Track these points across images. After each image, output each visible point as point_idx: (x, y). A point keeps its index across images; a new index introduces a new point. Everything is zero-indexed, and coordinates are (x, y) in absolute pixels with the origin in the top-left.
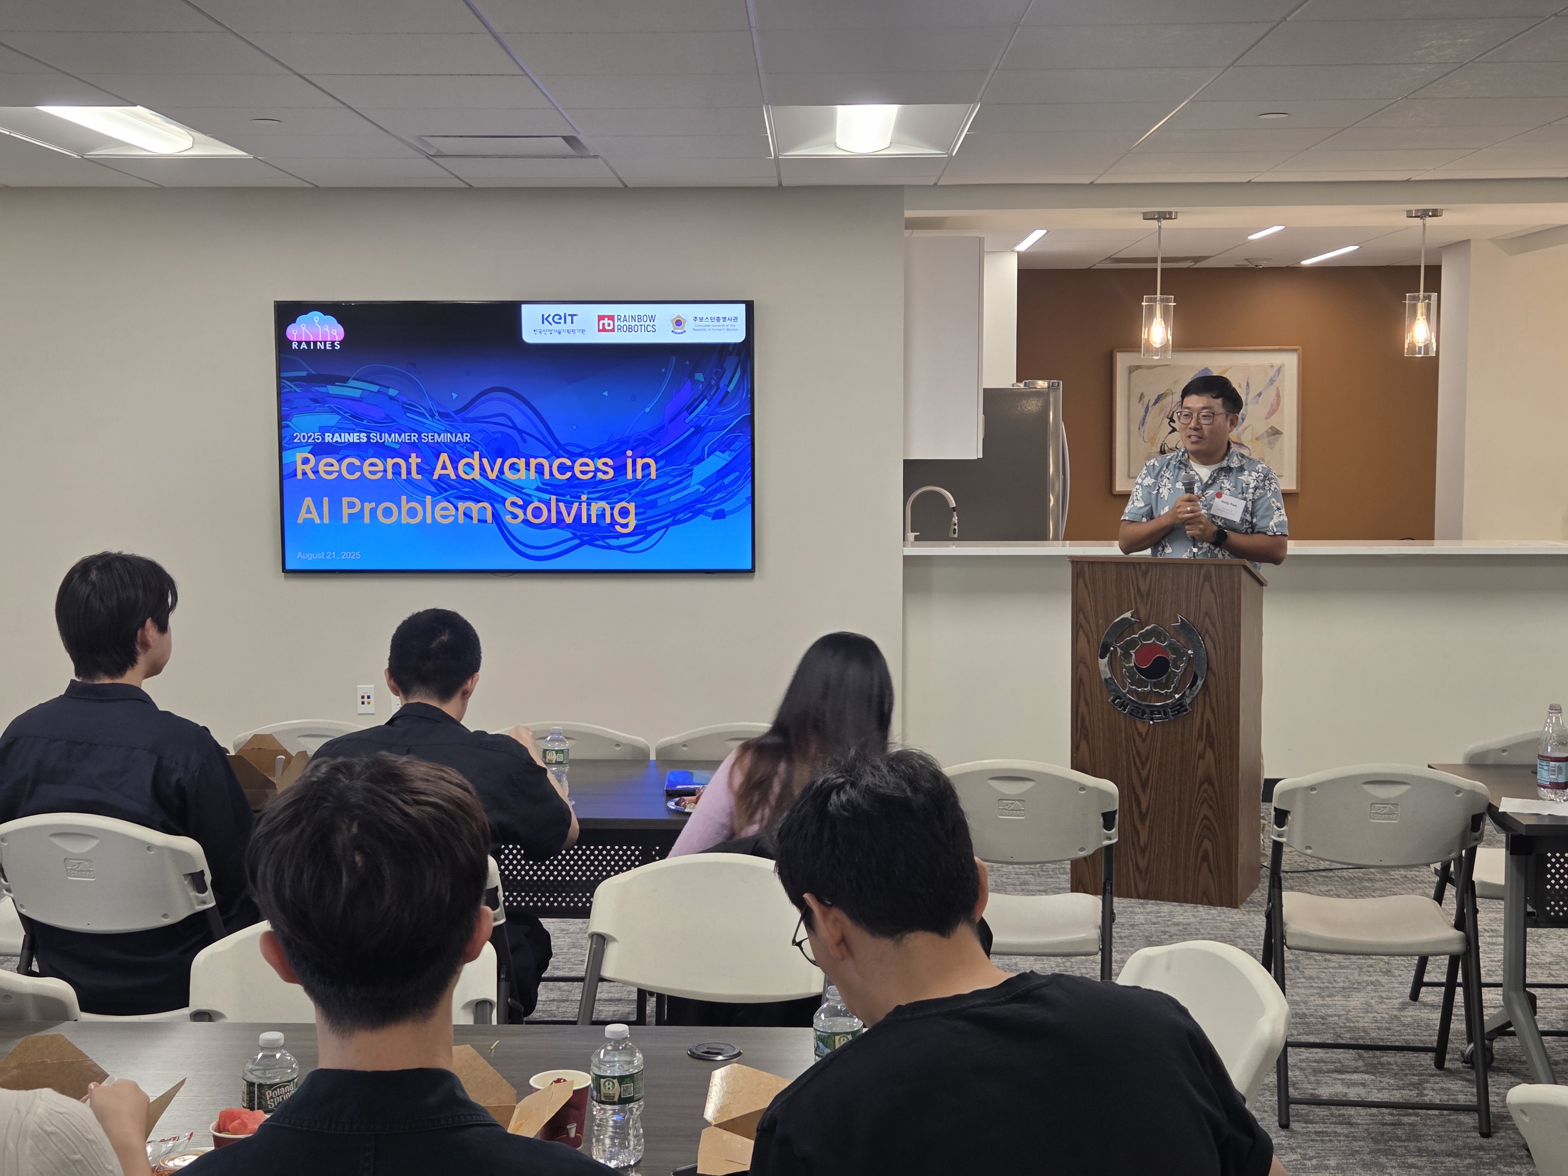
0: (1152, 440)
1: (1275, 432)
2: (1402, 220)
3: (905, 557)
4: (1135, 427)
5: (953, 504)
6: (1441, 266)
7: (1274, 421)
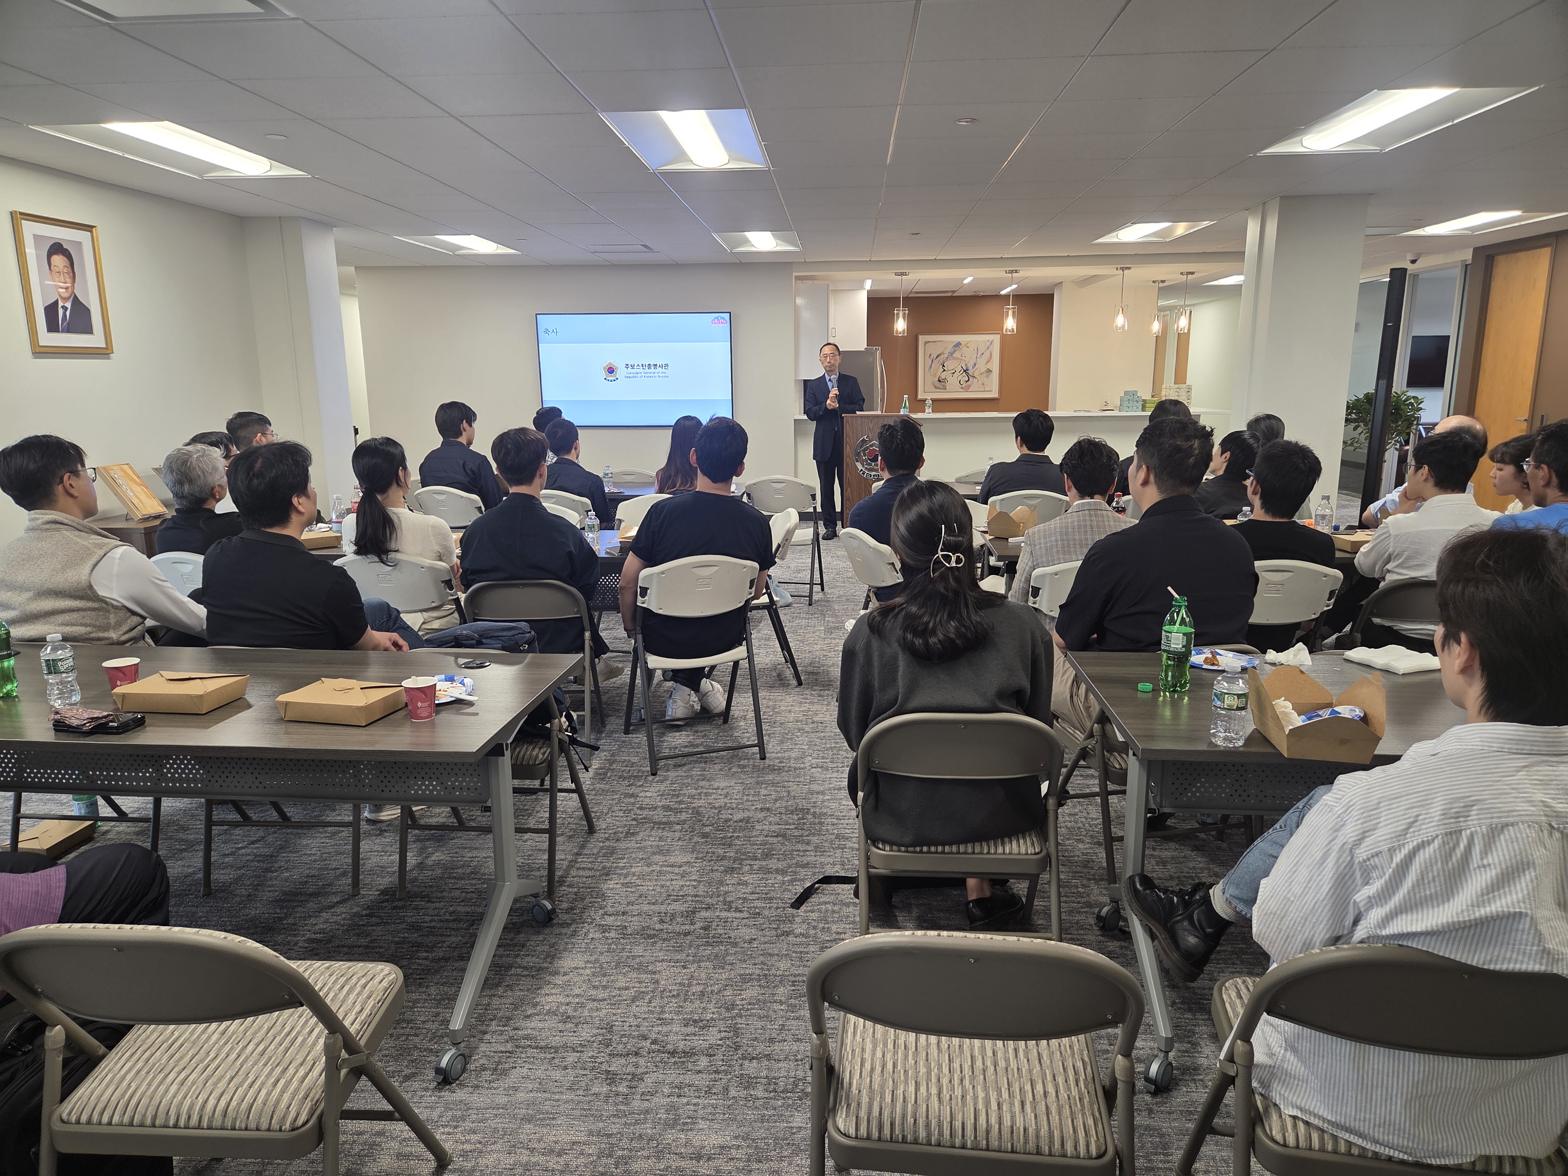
0: (935, 375)
1: (989, 371)
2: (1004, 275)
3: (795, 420)
4: (927, 369)
6: (1053, 294)
7: (988, 366)
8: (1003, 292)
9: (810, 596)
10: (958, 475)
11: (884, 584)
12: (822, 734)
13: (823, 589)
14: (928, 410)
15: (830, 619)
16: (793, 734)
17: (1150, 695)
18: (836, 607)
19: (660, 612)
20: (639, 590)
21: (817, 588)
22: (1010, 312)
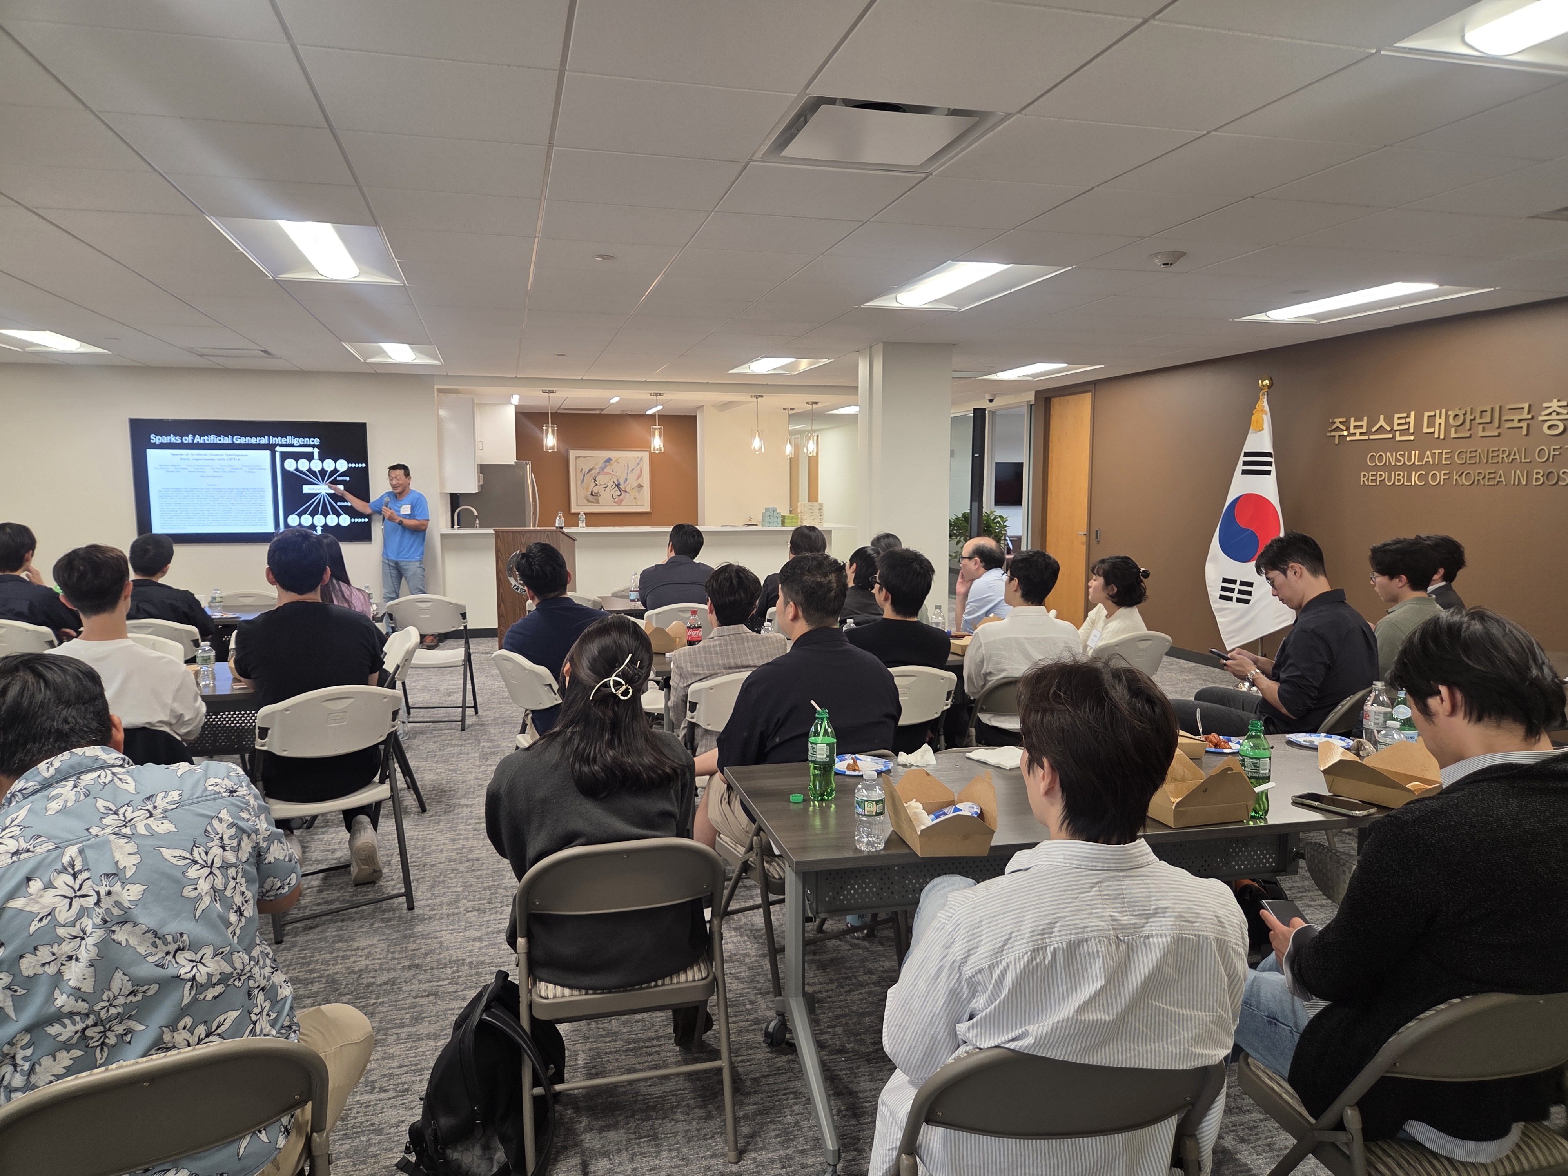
0: (587, 489)
1: (640, 486)
2: (649, 396)
3: (442, 535)
4: (579, 483)
5: (476, 514)
6: (695, 417)
7: (639, 481)
8: (649, 412)
9: (463, 721)
10: (614, 590)
11: (542, 707)
12: (479, 873)
13: (476, 712)
14: (582, 524)
15: (485, 744)
16: (445, 876)
17: (801, 806)
18: (492, 731)
19: (285, 754)
20: (257, 731)
21: (470, 712)
22: (657, 433)
